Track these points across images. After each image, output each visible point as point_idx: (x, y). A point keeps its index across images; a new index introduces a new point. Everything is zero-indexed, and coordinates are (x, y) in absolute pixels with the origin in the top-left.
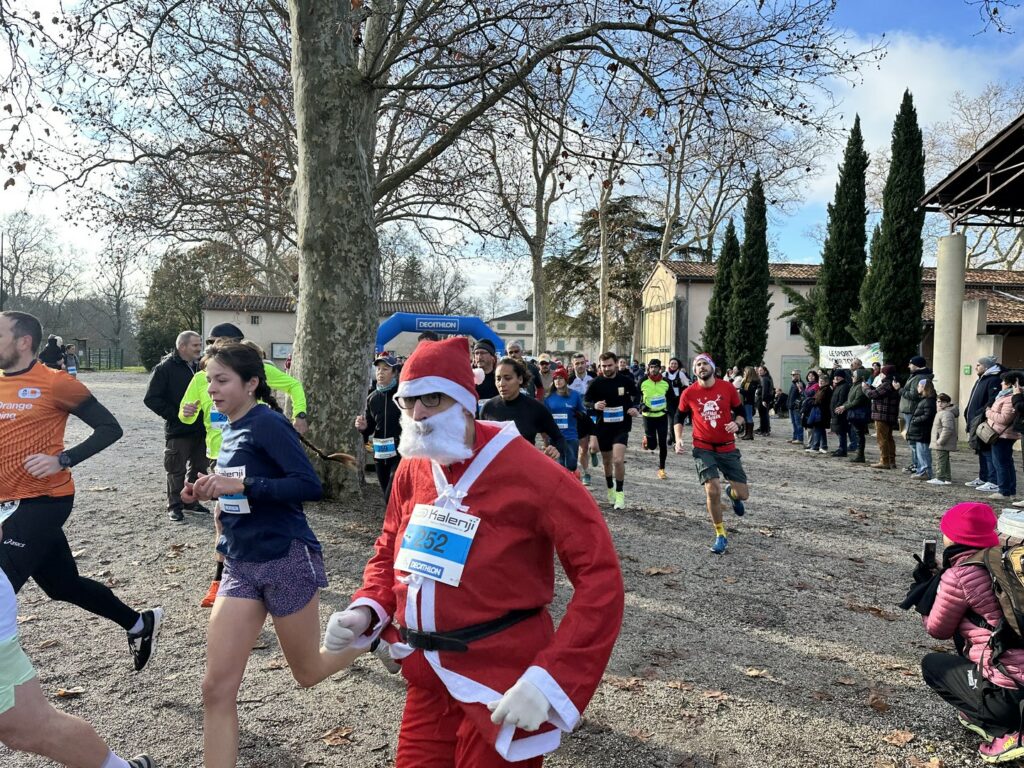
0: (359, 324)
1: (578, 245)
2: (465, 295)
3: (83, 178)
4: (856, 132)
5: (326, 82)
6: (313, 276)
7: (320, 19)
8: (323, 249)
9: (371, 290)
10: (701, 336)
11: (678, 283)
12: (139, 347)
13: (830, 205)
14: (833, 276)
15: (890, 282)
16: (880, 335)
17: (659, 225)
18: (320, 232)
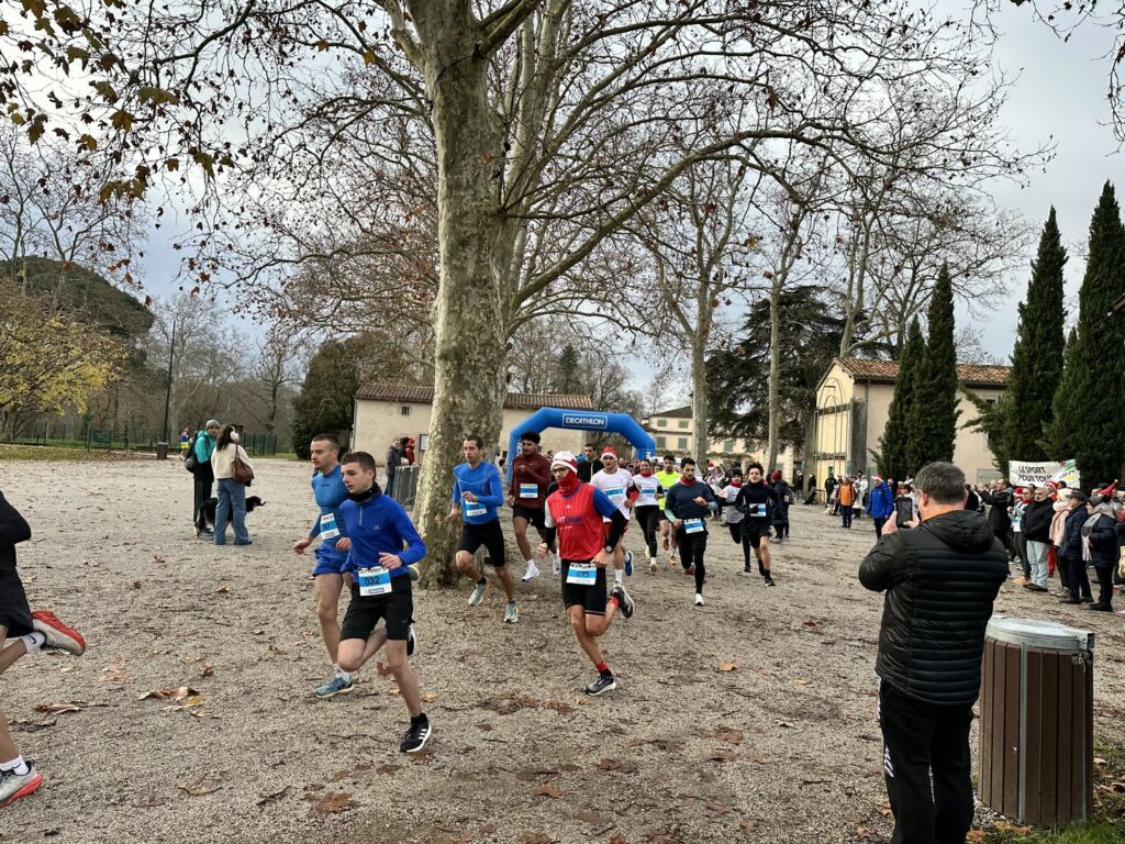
0: (484, 426)
1: (747, 338)
2: (624, 388)
3: (254, 277)
4: (1051, 225)
5: (467, 213)
6: (446, 382)
7: (463, 158)
8: (456, 358)
9: (496, 395)
10: (880, 444)
11: (855, 383)
12: (293, 434)
13: (1021, 304)
14: (1024, 383)
15: (1088, 391)
16: (1075, 451)
17: (840, 317)
18: (454, 344)
